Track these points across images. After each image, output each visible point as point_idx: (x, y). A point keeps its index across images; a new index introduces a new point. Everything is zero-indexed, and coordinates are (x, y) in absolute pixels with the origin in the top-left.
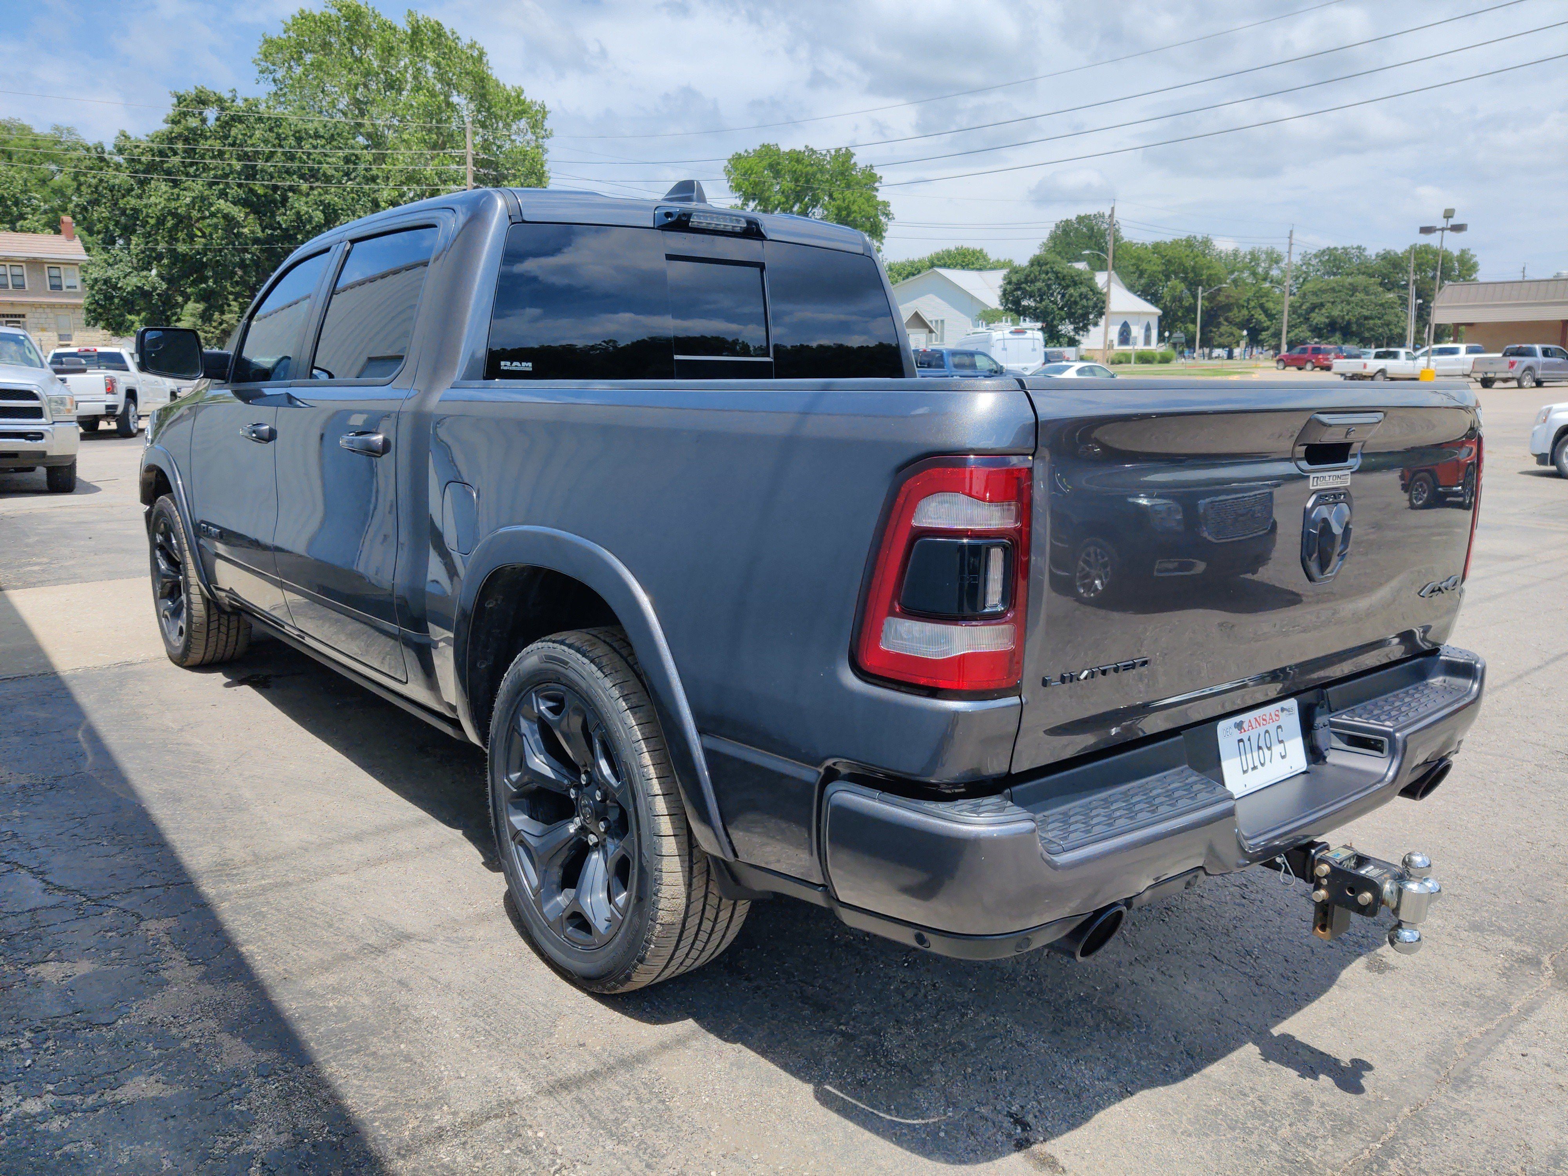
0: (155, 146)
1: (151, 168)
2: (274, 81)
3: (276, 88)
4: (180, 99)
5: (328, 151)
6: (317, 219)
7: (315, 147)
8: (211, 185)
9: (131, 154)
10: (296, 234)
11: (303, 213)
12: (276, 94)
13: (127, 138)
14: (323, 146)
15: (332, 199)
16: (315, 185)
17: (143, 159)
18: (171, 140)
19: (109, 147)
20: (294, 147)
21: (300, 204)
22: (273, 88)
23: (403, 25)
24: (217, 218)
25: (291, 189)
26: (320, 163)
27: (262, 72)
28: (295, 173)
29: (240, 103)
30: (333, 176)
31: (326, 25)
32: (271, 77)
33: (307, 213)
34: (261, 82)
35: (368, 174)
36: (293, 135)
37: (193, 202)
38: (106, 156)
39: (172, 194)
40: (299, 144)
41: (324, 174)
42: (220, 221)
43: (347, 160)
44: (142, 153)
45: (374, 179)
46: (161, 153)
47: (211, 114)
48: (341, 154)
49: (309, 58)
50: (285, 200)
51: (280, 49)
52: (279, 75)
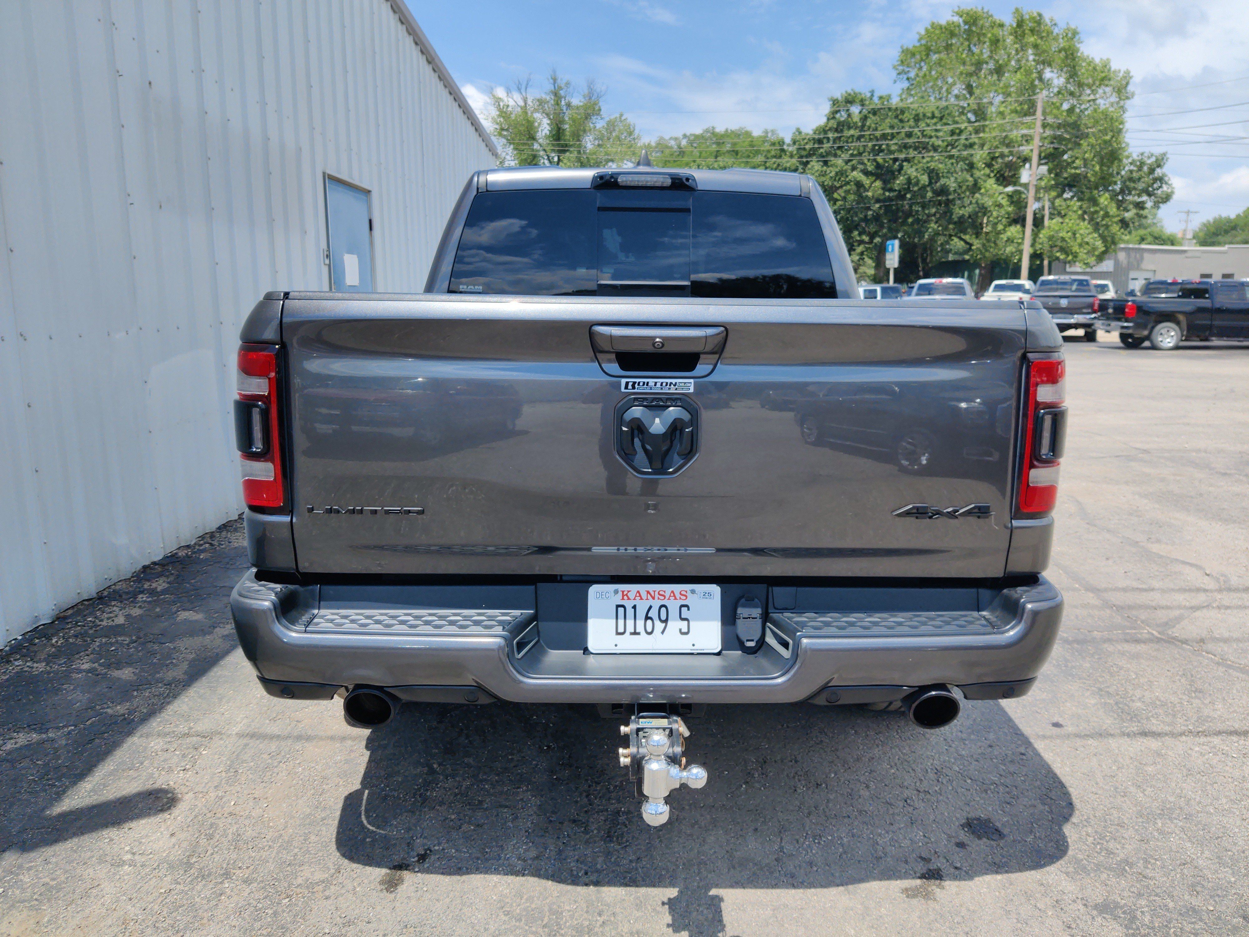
0: (817, 137)
1: (812, 153)
2: (908, 79)
3: (908, 85)
4: (835, 102)
5: (939, 127)
6: (922, 182)
7: (928, 125)
8: (847, 162)
9: (800, 145)
10: (905, 194)
11: (913, 177)
12: (908, 89)
13: (800, 133)
14: (935, 124)
15: (936, 166)
16: (925, 155)
17: (807, 147)
18: (825, 132)
19: (788, 140)
20: (913, 127)
21: (911, 171)
22: (906, 85)
23: (1009, 20)
24: (851, 185)
25: (907, 160)
26: (931, 137)
27: (899, 74)
28: (910, 147)
29: (876, 99)
30: (939, 146)
31: (950, 31)
32: (905, 77)
33: (916, 177)
34: (898, 82)
35: (967, 143)
36: (914, 118)
37: (837, 174)
38: (785, 147)
39: (822, 171)
40: (917, 124)
41: (933, 146)
42: (852, 187)
43: (953, 133)
44: (807, 143)
45: (971, 146)
46: (820, 141)
47: (855, 110)
48: (947, 128)
49: (935, 57)
50: (901, 168)
51: (913, 55)
52: (912, 75)
